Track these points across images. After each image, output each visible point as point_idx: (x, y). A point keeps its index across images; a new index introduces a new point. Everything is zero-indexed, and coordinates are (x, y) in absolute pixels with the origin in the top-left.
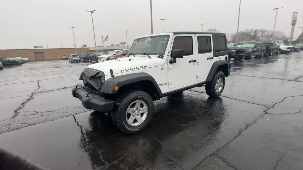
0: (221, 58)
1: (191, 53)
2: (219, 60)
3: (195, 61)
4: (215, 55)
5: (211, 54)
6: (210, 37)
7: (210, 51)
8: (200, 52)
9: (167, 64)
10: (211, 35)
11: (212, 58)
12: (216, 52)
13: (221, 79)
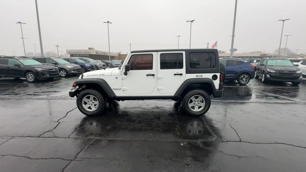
0: (201, 76)
1: (151, 68)
2: (197, 77)
3: (153, 75)
4: (187, 72)
6: (182, 54)
7: (181, 67)
9: (121, 75)
10: (185, 52)
11: (181, 74)
12: (190, 69)
13: (201, 98)
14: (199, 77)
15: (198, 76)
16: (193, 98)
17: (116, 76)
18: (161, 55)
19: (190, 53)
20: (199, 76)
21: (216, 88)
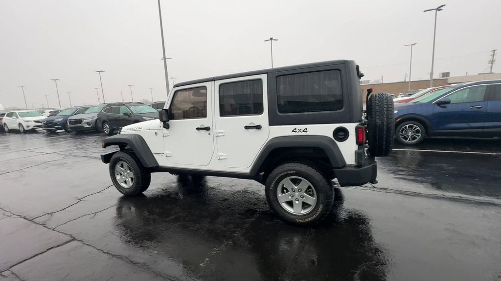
0: (305, 130)
2: (295, 134)
3: (208, 129)
4: (273, 122)
5: (262, 119)
6: (260, 80)
7: (258, 110)
8: (224, 112)
9: (161, 128)
10: (266, 75)
11: (258, 127)
12: (279, 114)
13: (305, 184)
14: (300, 134)
15: (298, 131)
16: (286, 182)
17: (156, 131)
18: (221, 86)
19: (278, 76)
20: (300, 131)
21: (347, 163)
